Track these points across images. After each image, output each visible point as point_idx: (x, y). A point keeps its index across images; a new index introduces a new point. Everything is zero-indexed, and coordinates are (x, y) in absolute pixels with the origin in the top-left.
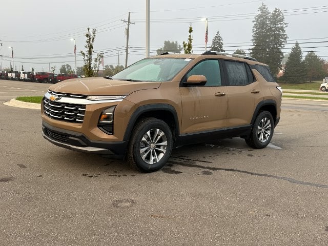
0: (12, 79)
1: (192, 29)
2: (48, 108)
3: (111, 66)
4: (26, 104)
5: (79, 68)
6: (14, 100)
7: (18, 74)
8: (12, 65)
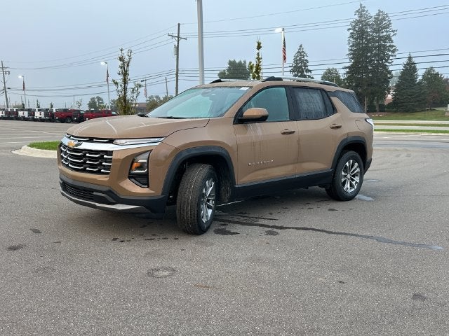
0: (24, 119)
1: (261, 45)
2: (66, 157)
3: (157, 97)
4: (42, 152)
5: (113, 101)
6: (25, 147)
7: (31, 112)
8: (24, 100)
